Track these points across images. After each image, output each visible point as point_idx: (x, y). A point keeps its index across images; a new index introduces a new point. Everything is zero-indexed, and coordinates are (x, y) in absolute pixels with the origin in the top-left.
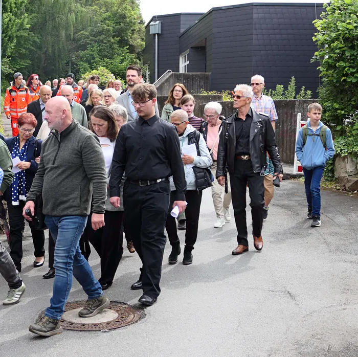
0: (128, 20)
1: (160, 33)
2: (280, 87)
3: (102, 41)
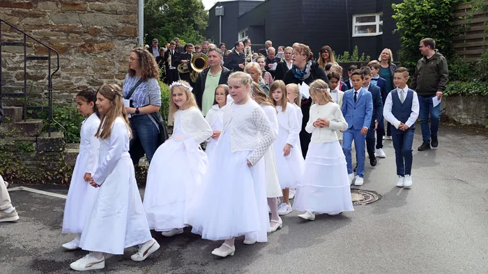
0: (193, 5)
1: (223, 15)
2: (346, 53)
3: (175, 21)
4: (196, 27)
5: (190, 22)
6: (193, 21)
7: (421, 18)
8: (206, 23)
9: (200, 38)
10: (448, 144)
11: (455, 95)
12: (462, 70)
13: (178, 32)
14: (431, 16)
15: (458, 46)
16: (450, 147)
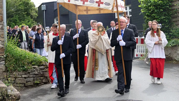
0: (30, 5)
1: (46, 9)
3: (19, 14)
4: (32, 17)
5: (28, 14)
6: (30, 13)
7: (154, 6)
8: (37, 14)
9: (33, 22)
10: (175, 73)
11: (175, 46)
12: (178, 33)
13: (21, 20)
14: (159, 5)
15: (174, 20)
16: (176, 74)
